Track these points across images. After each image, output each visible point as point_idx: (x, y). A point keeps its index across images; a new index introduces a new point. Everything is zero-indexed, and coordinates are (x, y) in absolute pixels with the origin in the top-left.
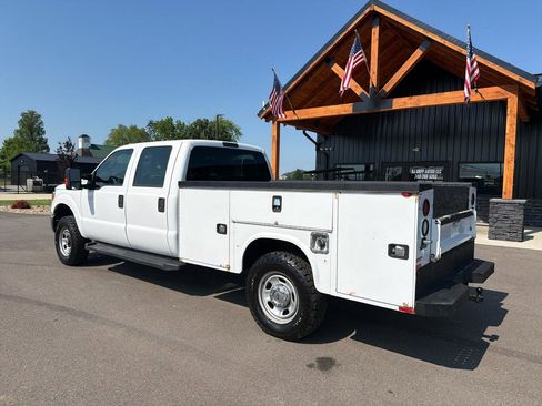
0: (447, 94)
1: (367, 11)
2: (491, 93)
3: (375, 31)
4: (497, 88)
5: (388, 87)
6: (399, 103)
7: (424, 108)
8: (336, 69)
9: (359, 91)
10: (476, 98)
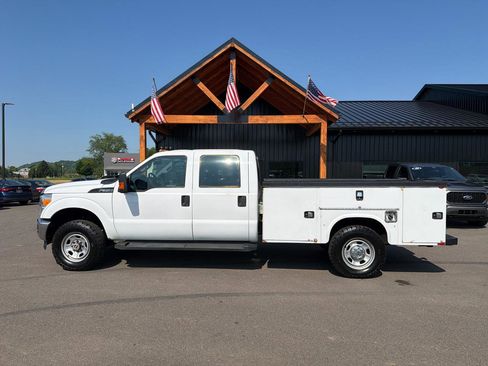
0: (285, 117)
1: (229, 46)
2: (312, 119)
3: (233, 62)
4: (315, 116)
5: (244, 107)
6: (254, 119)
7: (270, 124)
8: (201, 86)
9: (221, 107)
10: (304, 121)
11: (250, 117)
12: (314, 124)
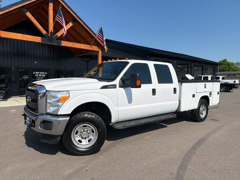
0: (82, 45)
3: (51, 5)
4: (96, 47)
5: (59, 35)
6: (65, 43)
8: (28, 14)
9: (44, 32)
10: (91, 49)
11: (62, 41)
12: (95, 51)
